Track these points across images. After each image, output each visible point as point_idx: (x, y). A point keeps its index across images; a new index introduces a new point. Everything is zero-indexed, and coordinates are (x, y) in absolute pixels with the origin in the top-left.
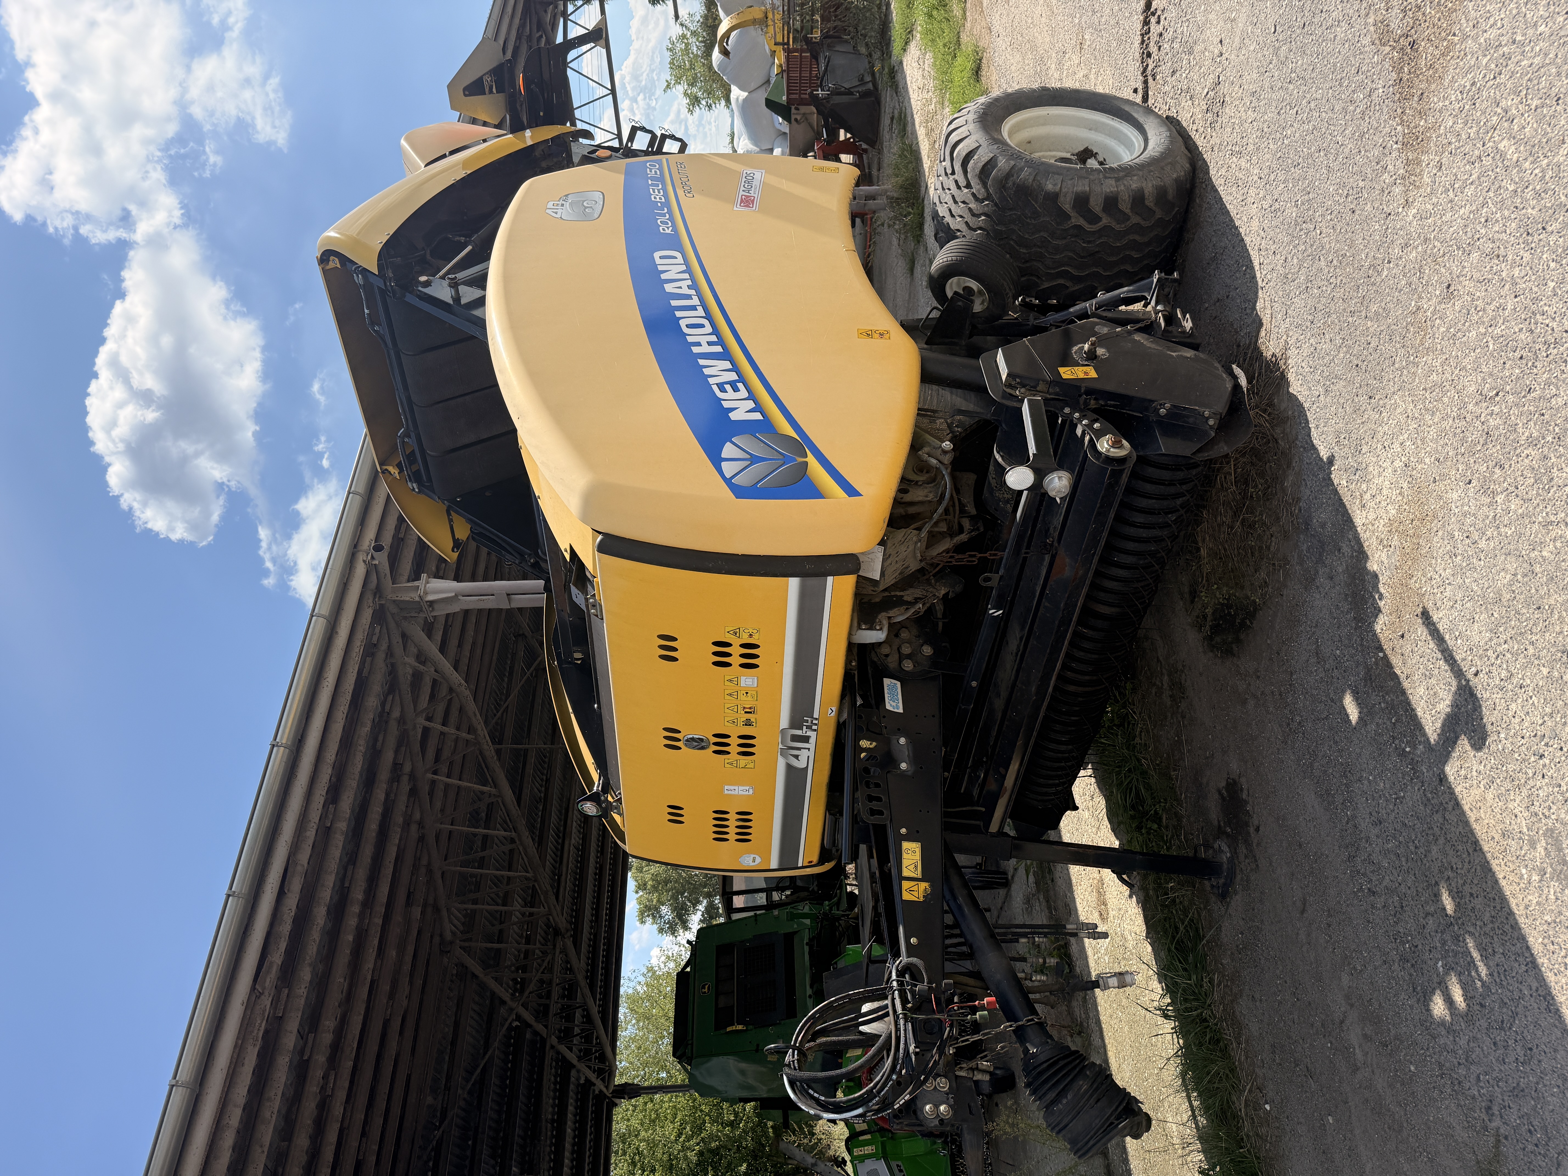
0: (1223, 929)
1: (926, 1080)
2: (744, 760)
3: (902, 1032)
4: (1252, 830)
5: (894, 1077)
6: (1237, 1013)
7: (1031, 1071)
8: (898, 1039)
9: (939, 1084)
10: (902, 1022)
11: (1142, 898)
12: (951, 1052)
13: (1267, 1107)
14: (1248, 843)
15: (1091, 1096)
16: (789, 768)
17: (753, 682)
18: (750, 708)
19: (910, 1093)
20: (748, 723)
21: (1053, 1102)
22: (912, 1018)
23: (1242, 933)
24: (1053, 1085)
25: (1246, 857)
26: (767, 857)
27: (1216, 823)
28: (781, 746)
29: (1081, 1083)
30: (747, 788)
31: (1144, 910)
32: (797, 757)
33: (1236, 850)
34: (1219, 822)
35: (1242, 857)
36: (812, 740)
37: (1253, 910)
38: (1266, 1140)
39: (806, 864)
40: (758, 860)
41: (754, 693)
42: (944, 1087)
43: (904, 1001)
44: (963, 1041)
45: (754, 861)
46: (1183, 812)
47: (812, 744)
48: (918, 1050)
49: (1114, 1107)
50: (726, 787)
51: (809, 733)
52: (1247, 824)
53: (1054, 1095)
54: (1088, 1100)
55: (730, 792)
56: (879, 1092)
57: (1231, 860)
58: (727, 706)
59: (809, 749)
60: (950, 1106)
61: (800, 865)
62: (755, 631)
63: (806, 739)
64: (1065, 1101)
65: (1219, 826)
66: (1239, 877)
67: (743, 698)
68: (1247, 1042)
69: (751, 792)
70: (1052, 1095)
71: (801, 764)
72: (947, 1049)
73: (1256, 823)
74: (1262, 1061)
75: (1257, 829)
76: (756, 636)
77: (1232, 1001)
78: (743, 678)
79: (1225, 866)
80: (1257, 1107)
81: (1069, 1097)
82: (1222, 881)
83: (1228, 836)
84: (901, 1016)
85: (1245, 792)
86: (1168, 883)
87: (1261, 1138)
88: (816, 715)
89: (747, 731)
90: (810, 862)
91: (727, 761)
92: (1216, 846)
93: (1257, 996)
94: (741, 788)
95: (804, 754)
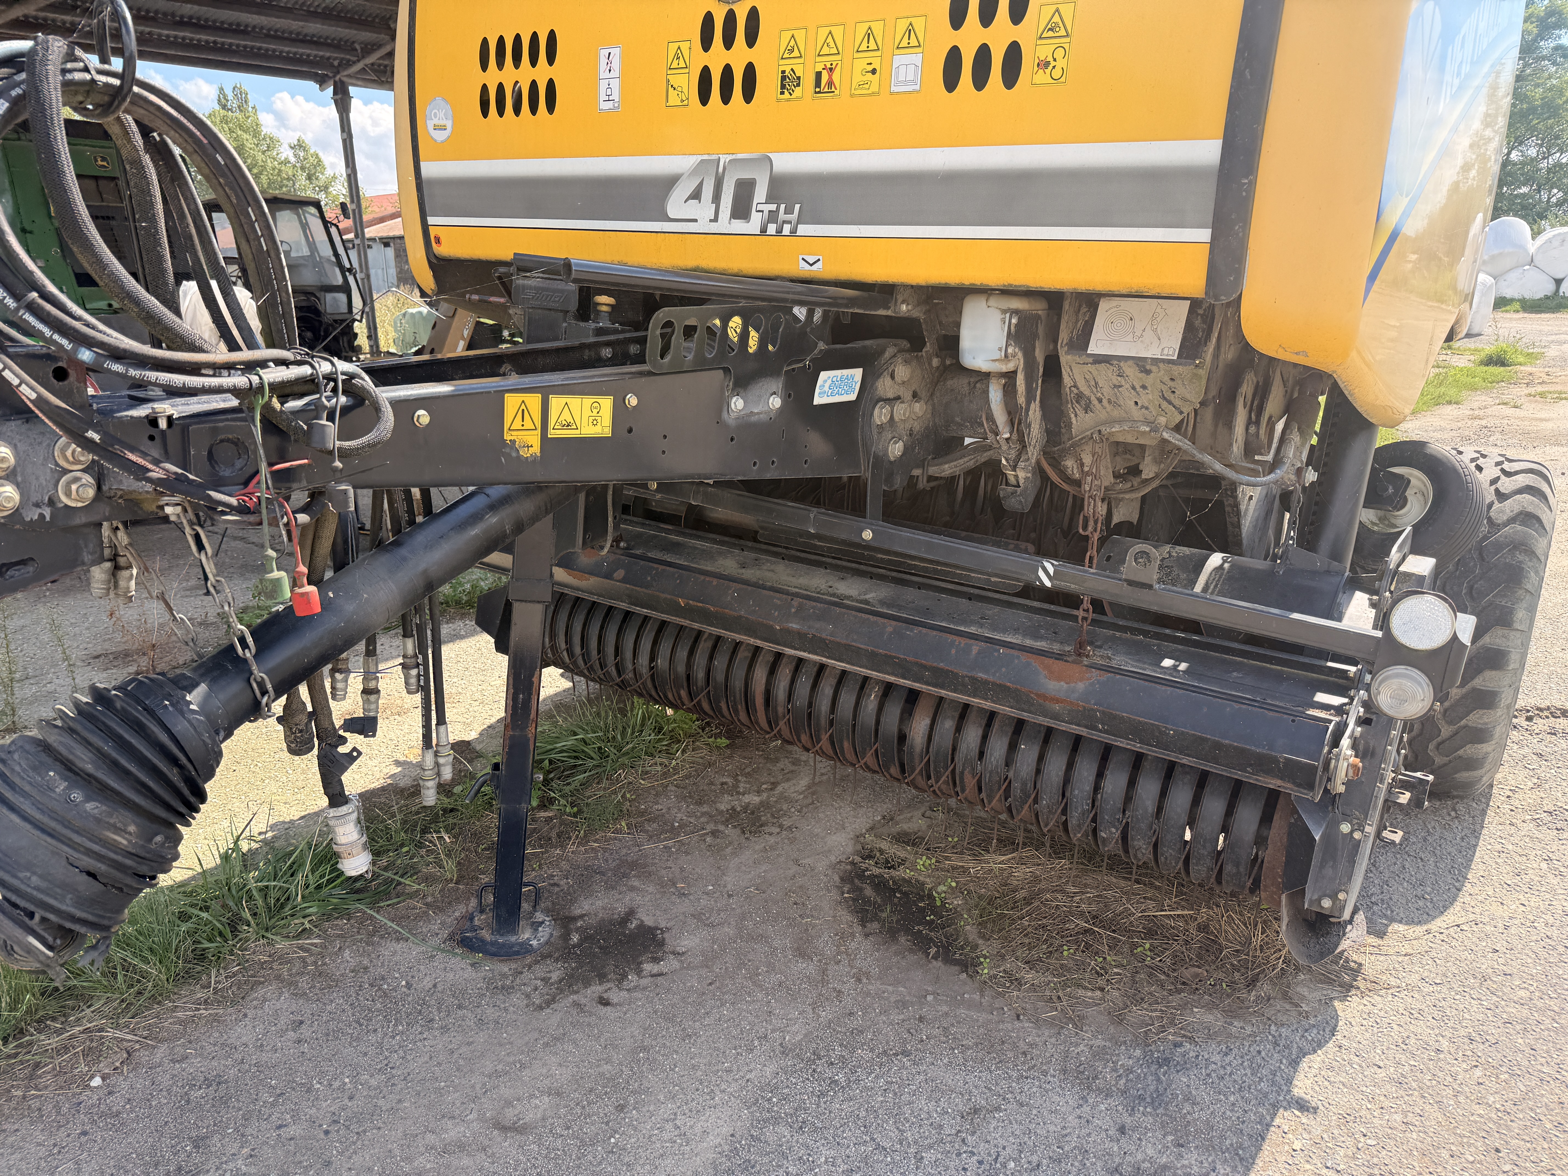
0: (402, 944)
1: (87, 445)
2: (689, 83)
3: (215, 381)
4: (596, 989)
5: (86, 355)
6: (260, 992)
7: (139, 702)
8: (194, 369)
9: (76, 480)
10: (239, 380)
11: (402, 784)
12: (168, 510)
13: (97, 1082)
14: (570, 983)
15: (100, 857)
16: (670, 182)
17: (906, 82)
18: (830, 83)
19: (40, 401)
20: (787, 82)
21: (69, 768)
22: (252, 409)
23: (409, 986)
24: (115, 764)
25: (545, 980)
26: (444, 153)
27: (578, 912)
28: (724, 159)
29: (132, 828)
30: (616, 96)
31: (383, 789)
32: (696, 195)
33: (550, 956)
34: (582, 916)
35: (540, 970)
36: (739, 226)
37: (460, 1007)
38: (28, 1088)
39: (433, 232)
40: (440, 136)
41: (874, 88)
42: (68, 494)
43: (285, 391)
44: (197, 538)
45: (437, 128)
46: (571, 848)
47: (726, 224)
48: (163, 424)
49: (79, 914)
50: (615, 52)
51: (756, 219)
52: (602, 977)
53: (89, 767)
54: (89, 852)
55: (603, 61)
56: (32, 308)
57: (525, 949)
58: (838, 32)
59: (715, 220)
60: (16, 513)
61: (431, 220)
62: (1057, 73)
63: (741, 211)
64: (77, 796)
65: (575, 919)
66: (505, 968)
67: (861, 64)
68: (216, 1019)
69: (605, 106)
70: (86, 761)
71: (676, 205)
72: (177, 499)
73: (615, 996)
74: (185, 1058)
75: (604, 1002)
76: (1042, 77)
77: (278, 978)
78: (917, 59)
79: (513, 939)
80: (93, 1054)
81: (89, 806)
82: (486, 935)
83: (566, 937)
84: (255, 379)
85: (656, 968)
86: (447, 832)
87: (31, 1077)
88: (802, 229)
89: (766, 83)
90: (438, 240)
91: (685, 46)
92: (539, 916)
93: (305, 1031)
94: (615, 84)
95: (703, 210)
